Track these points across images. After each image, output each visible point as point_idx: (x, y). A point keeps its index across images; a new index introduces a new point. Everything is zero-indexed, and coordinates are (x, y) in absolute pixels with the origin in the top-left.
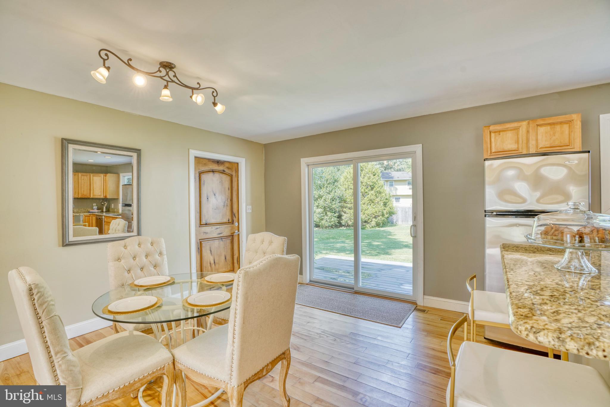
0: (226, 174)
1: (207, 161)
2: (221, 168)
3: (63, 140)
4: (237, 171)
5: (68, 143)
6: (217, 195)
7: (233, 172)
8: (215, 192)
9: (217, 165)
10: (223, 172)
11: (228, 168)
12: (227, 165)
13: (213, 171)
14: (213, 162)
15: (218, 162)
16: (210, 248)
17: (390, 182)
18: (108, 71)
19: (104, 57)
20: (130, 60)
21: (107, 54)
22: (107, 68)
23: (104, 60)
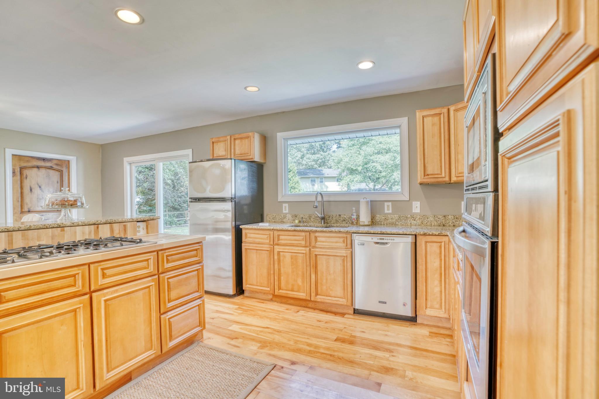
0: (55, 170)
1: (30, 158)
2: (48, 164)
4: (68, 167)
6: (43, 187)
7: (63, 168)
8: (40, 185)
9: (43, 162)
10: (51, 168)
11: (57, 165)
12: (55, 162)
13: (38, 167)
14: (37, 159)
15: (44, 159)
17: (320, 179)
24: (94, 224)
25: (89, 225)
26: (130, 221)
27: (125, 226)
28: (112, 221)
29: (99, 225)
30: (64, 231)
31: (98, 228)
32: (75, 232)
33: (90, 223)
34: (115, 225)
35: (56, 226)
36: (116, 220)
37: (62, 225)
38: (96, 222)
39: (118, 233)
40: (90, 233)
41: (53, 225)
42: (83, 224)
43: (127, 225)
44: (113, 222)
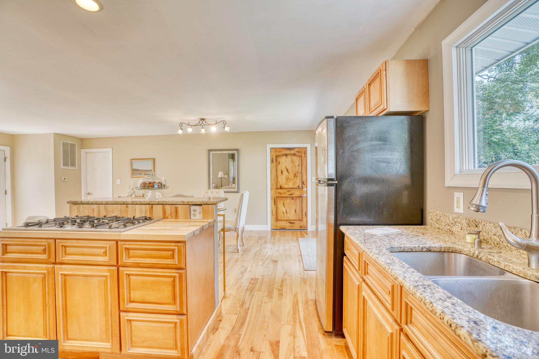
0: (297, 156)
1: (281, 149)
2: (292, 152)
3: (209, 150)
4: (305, 153)
5: (210, 151)
6: (289, 170)
7: (302, 154)
8: (287, 168)
9: (289, 151)
10: (294, 155)
11: (298, 152)
12: (296, 150)
13: (286, 155)
14: (285, 149)
15: (290, 149)
16: (283, 203)
18: (182, 130)
19: (181, 125)
20: (189, 123)
21: (182, 124)
22: (182, 129)
23: (181, 126)
24: (149, 204)
25: (145, 204)
26: (181, 204)
27: (176, 208)
28: (164, 202)
29: (153, 205)
30: (128, 208)
31: (152, 207)
32: (135, 209)
33: (145, 202)
34: (166, 206)
35: (122, 203)
36: (167, 202)
37: (126, 203)
38: (150, 202)
39: (170, 215)
40: (146, 211)
41: (120, 202)
42: (140, 203)
43: (178, 207)
44: (164, 204)
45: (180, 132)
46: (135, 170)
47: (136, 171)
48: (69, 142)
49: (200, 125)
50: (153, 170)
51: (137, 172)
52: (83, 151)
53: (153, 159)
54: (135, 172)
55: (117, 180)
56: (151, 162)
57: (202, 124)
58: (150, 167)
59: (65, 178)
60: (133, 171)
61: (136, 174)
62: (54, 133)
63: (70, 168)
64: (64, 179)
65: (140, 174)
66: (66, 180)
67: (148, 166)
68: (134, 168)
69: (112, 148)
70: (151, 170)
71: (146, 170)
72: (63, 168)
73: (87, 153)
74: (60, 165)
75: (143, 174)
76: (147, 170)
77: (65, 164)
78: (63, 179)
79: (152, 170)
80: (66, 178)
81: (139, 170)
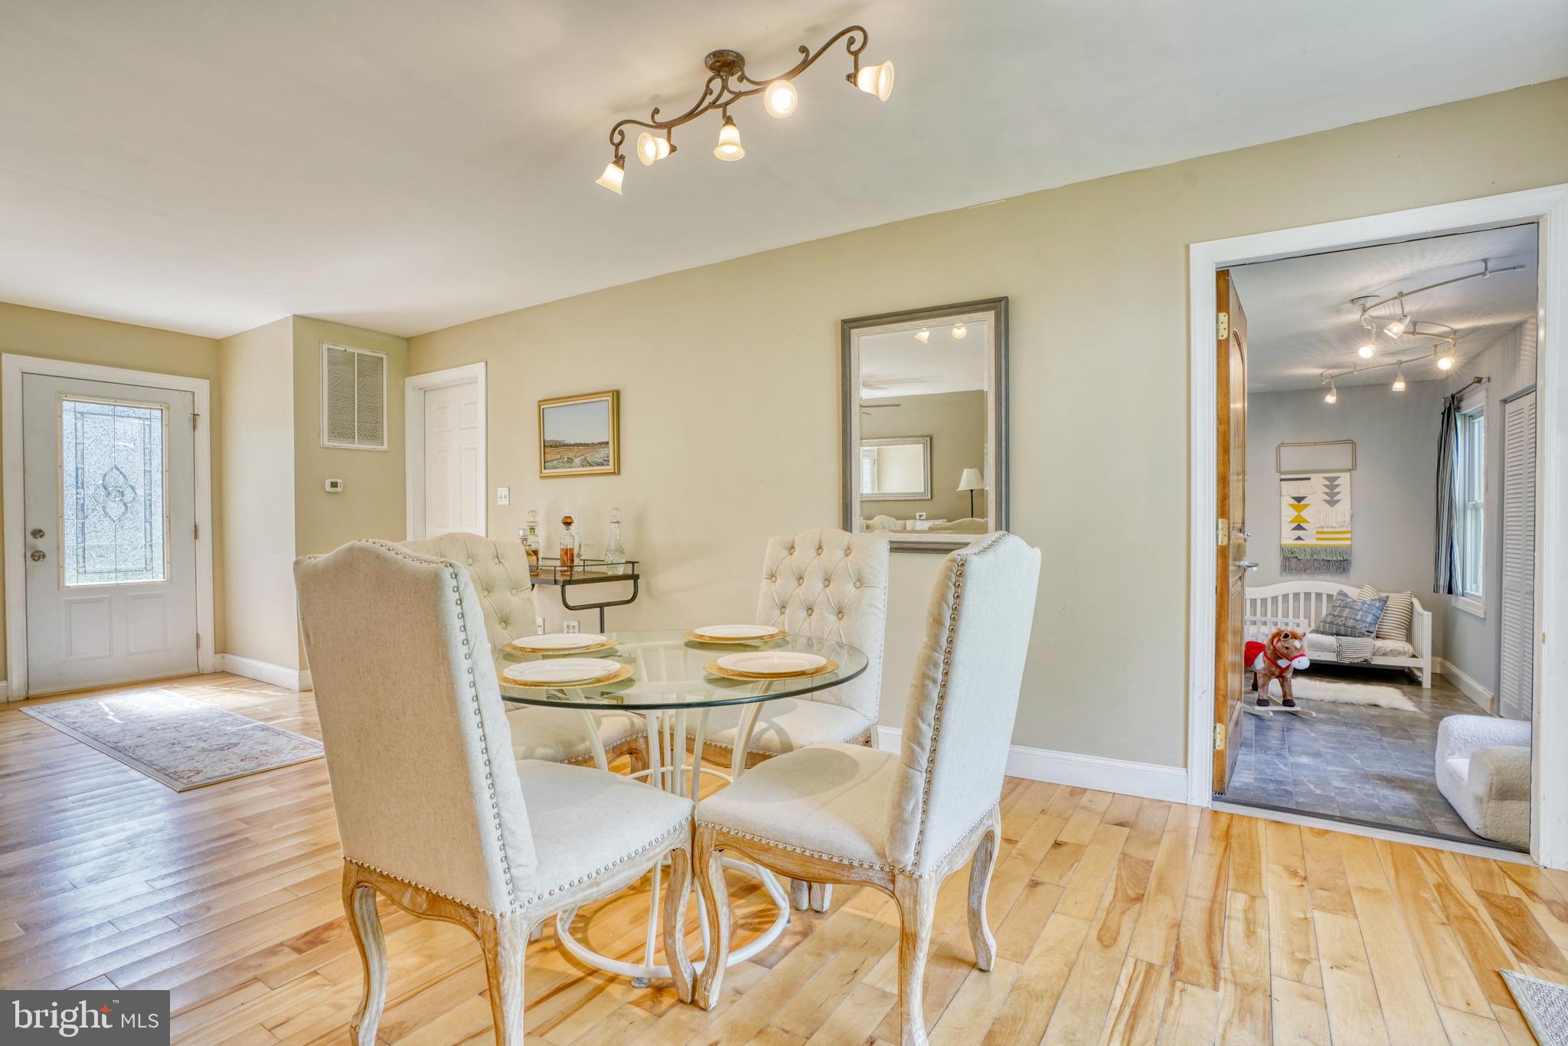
3: (845, 322)
5: (852, 328)
18: (622, 167)
19: (617, 138)
20: (656, 111)
21: (621, 133)
22: (619, 160)
23: (617, 145)
45: (613, 176)
46: (551, 446)
47: (556, 450)
48: (357, 351)
49: (713, 105)
50: (611, 444)
51: (558, 453)
52: (412, 382)
53: (613, 392)
54: (554, 453)
55: (499, 489)
56: (605, 407)
57: (726, 97)
58: (601, 432)
59: (337, 483)
60: (547, 450)
61: (555, 463)
62: (294, 315)
63: (356, 446)
64: (334, 485)
65: (570, 460)
66: (339, 489)
67: (592, 426)
68: (548, 437)
69: (483, 364)
70: (605, 441)
71: (588, 445)
72: (326, 443)
73: (425, 391)
74: (319, 435)
75: (577, 461)
76: (593, 445)
77: (339, 430)
78: (328, 488)
79: (607, 443)
80: (339, 481)
81: (564, 445)
